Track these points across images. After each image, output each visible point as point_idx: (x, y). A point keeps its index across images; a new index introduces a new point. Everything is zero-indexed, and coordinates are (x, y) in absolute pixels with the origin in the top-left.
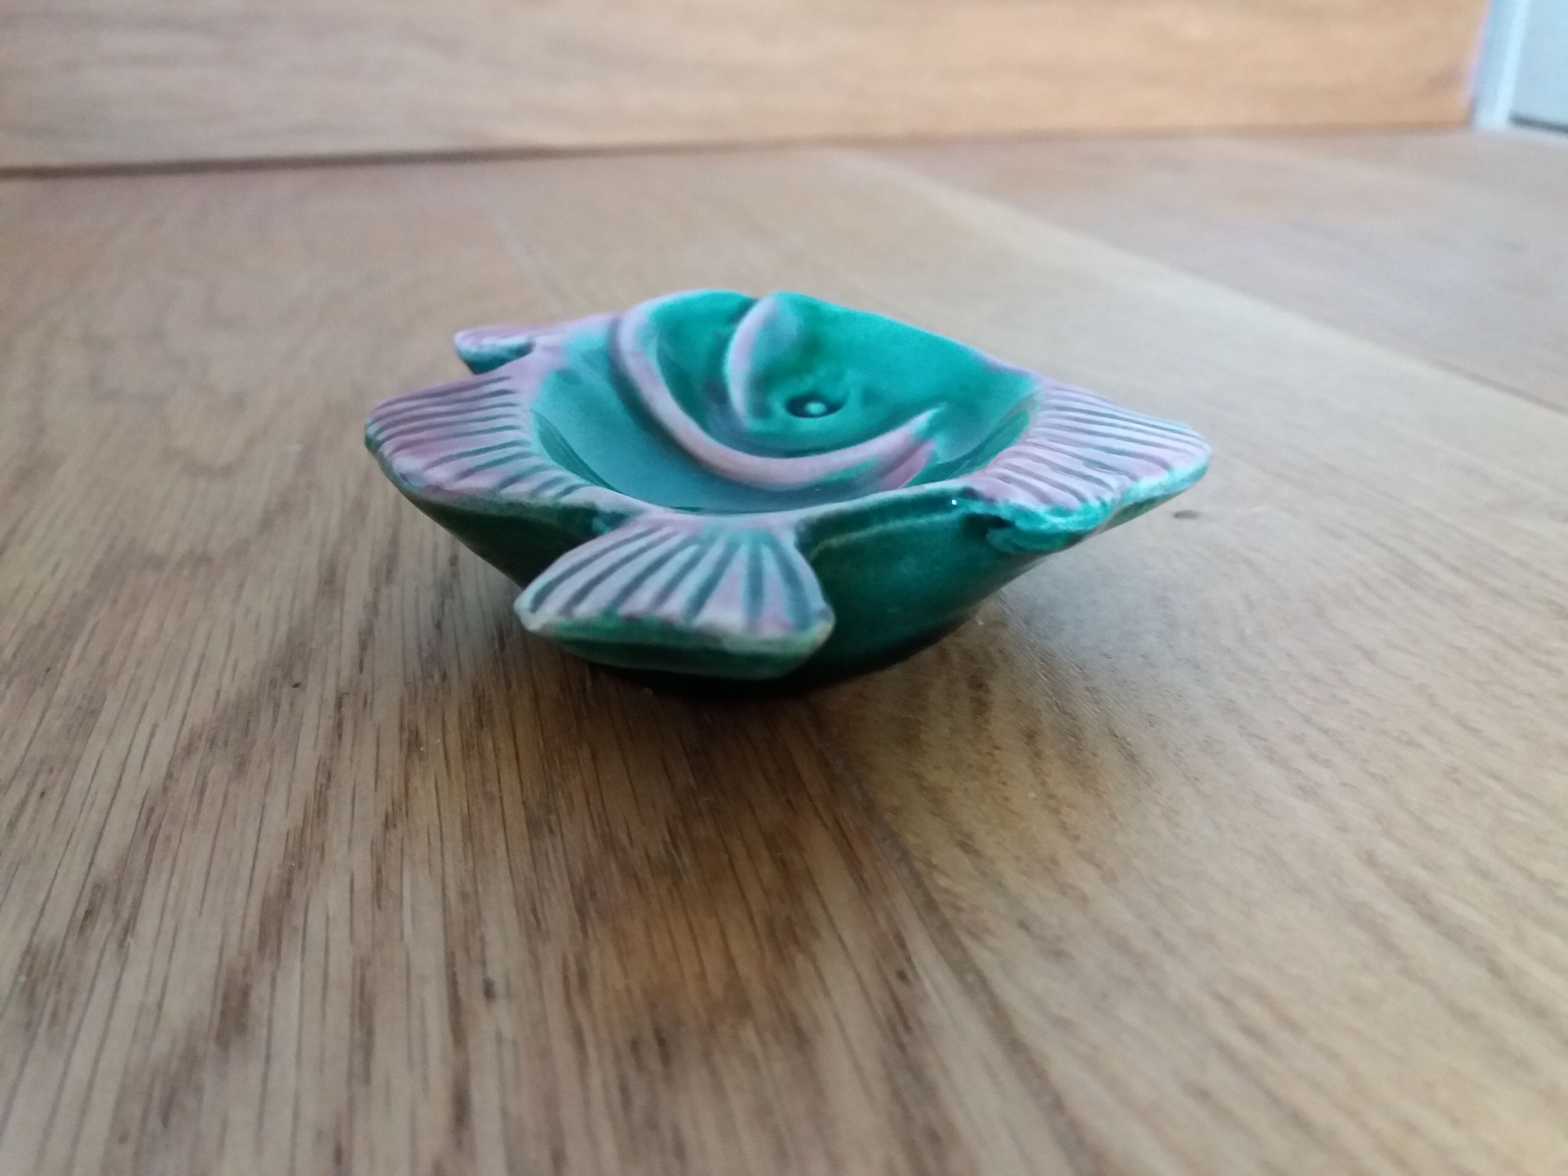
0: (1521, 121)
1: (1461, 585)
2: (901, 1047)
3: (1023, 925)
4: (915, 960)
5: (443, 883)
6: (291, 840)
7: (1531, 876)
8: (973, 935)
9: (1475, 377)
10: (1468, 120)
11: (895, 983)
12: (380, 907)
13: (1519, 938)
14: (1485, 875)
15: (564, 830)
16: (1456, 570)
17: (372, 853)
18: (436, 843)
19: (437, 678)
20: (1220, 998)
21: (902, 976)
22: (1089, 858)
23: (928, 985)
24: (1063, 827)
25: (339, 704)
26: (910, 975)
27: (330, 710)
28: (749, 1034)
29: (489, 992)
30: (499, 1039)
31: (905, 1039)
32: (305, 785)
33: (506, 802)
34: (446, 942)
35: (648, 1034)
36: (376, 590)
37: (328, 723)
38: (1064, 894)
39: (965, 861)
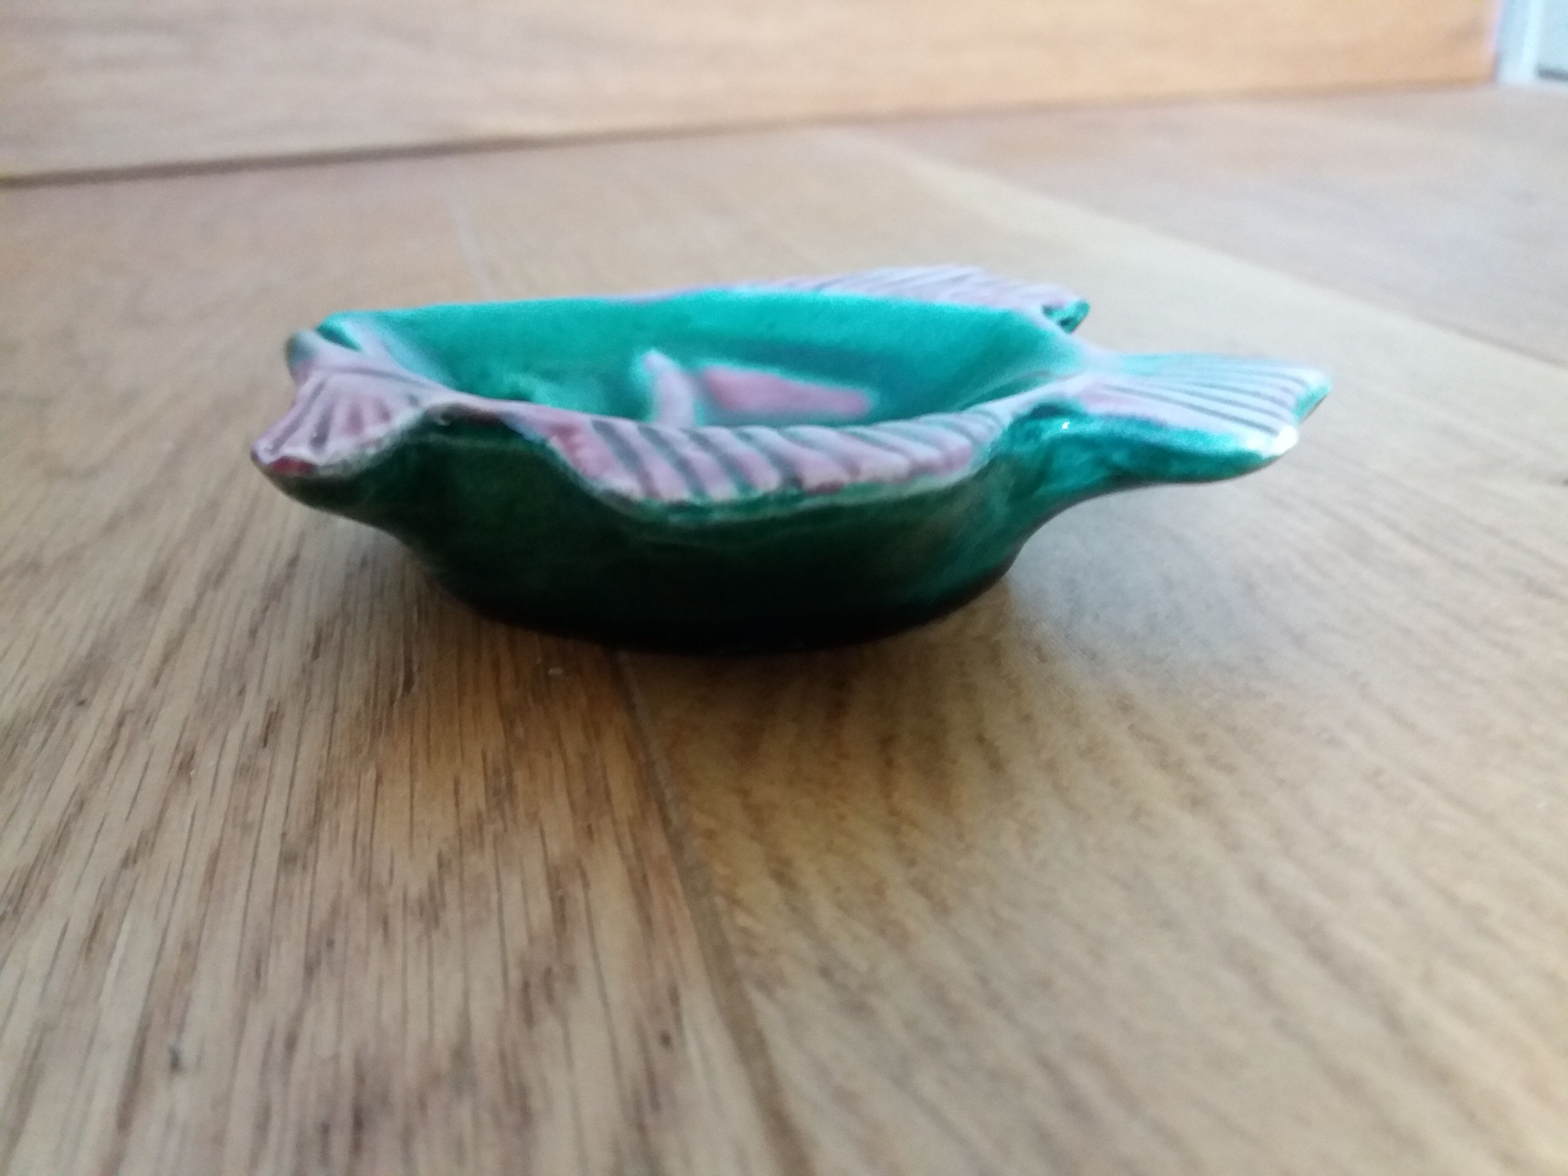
0: (1547, 74)
1: (1418, 556)
2: (641, 1128)
3: (825, 973)
4: (686, 1020)
5: (166, 931)
6: (15, 880)
7: (1452, 900)
8: (763, 985)
9: (1466, 332)
10: (1492, 76)
11: (655, 1047)
12: (87, 959)
13: (1428, 980)
14: (1397, 901)
15: (319, 868)
16: (1413, 540)
17: (99, 894)
18: (172, 882)
19: (234, 690)
20: (1046, 1065)
21: (665, 1040)
22: (923, 888)
23: (693, 1051)
24: (900, 848)
25: (120, 724)
26: (675, 1040)
27: (107, 730)
28: (464, 1113)
29: (175, 1064)
30: (170, 1120)
31: (649, 1119)
32: (51, 818)
33: (264, 831)
34: (147, 1000)
35: (345, 1115)
36: (200, 596)
37: (100, 745)
38: (882, 932)
39: (774, 892)
